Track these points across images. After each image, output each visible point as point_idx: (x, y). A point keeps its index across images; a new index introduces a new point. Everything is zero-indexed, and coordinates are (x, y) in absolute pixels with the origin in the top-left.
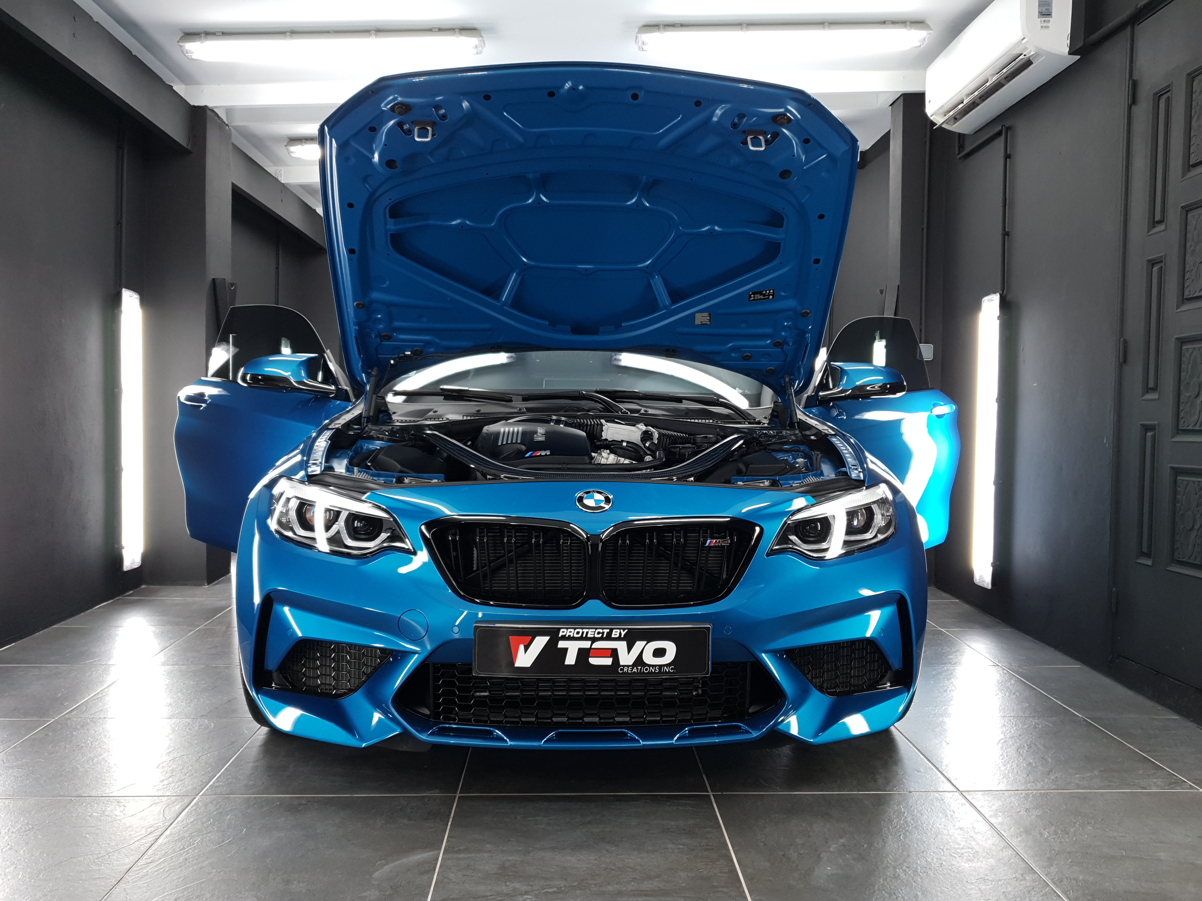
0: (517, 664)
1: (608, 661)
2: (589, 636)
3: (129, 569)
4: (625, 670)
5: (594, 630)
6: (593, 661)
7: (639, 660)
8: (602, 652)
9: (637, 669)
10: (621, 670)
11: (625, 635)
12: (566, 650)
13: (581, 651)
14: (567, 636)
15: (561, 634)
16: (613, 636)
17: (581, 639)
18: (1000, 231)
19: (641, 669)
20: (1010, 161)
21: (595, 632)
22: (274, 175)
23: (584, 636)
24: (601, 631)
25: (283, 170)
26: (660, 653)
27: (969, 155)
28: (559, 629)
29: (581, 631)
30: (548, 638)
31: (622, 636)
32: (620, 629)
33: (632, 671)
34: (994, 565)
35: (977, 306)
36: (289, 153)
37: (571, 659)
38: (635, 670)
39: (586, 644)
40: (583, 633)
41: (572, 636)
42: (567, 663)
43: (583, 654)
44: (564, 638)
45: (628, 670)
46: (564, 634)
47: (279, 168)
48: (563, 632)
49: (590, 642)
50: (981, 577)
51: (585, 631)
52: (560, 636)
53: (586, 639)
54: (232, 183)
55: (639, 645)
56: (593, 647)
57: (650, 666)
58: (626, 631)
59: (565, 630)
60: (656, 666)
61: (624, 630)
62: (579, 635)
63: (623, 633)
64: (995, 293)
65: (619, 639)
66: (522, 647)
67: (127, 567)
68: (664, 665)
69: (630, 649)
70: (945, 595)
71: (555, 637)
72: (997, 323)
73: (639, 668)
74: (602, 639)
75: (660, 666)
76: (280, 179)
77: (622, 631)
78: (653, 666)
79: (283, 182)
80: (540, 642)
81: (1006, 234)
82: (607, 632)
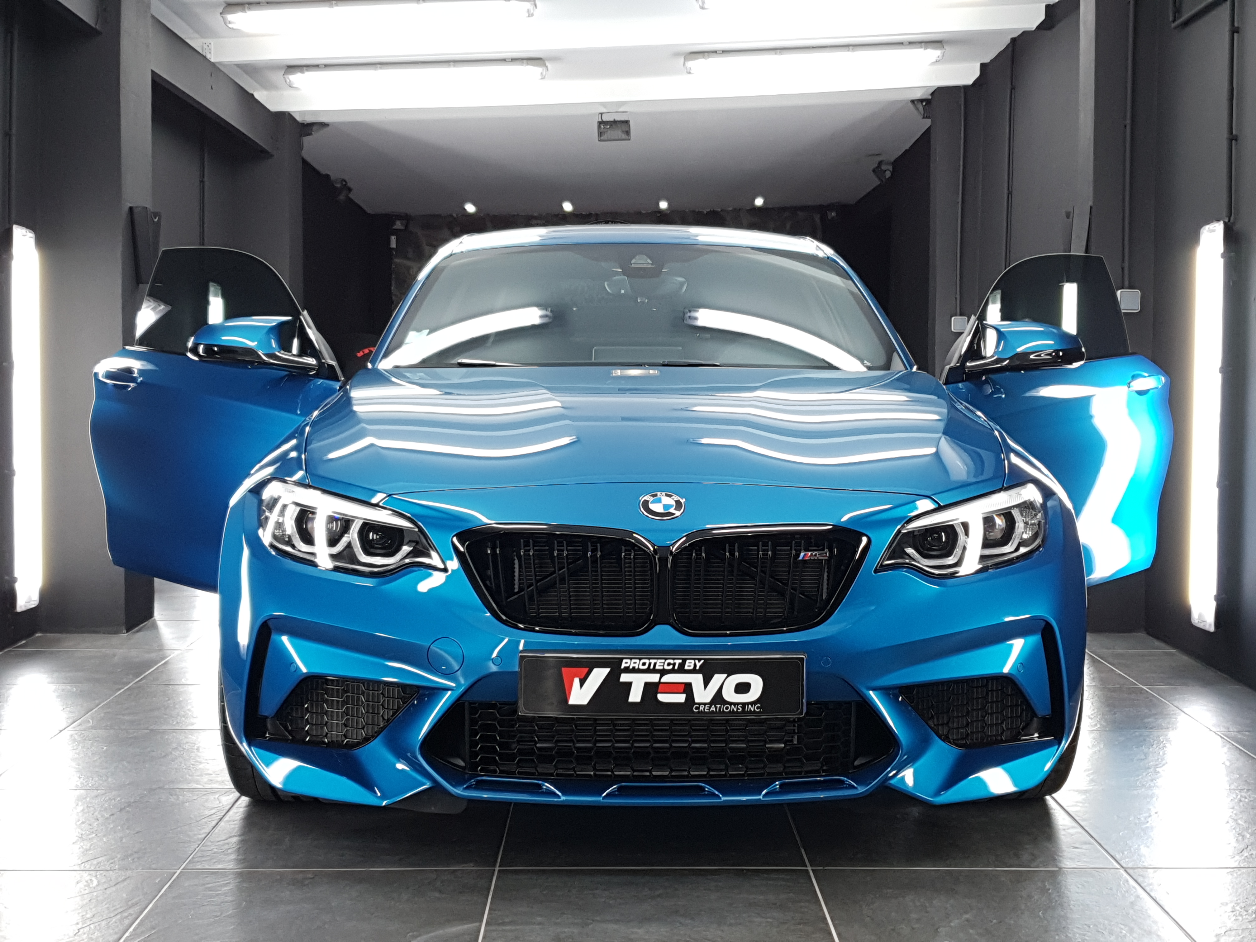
0: (572, 701)
1: (680, 698)
2: (657, 667)
3: (24, 609)
4: (702, 708)
5: (663, 661)
6: (662, 698)
7: (718, 697)
8: (672, 688)
9: (716, 708)
10: (697, 708)
11: (701, 666)
12: (629, 685)
13: (647, 684)
14: (631, 667)
15: (623, 665)
16: (686, 668)
17: (648, 671)
18: (1225, 134)
19: (720, 708)
20: (1238, 39)
21: (664, 663)
22: (201, 51)
23: (652, 667)
24: (672, 661)
25: (212, 43)
26: (742, 688)
27: (1186, 23)
28: (622, 659)
29: (647, 661)
30: (608, 670)
31: (698, 668)
32: (694, 659)
33: (709, 709)
34: (1218, 598)
35: (1195, 238)
36: (225, 23)
37: (635, 696)
38: (713, 708)
39: (654, 678)
40: (650, 664)
41: (637, 667)
42: (631, 699)
43: (650, 689)
44: (627, 670)
45: (704, 709)
46: (627, 665)
47: (207, 41)
48: (626, 663)
49: (658, 675)
50: (1200, 615)
51: (653, 661)
52: (622, 667)
53: (654, 671)
54: (153, 72)
55: (718, 679)
56: (663, 680)
57: (731, 704)
58: (702, 661)
59: (629, 661)
60: (738, 704)
61: (699, 660)
62: (646, 667)
63: (698, 665)
64: (1218, 220)
65: (694, 671)
66: (577, 681)
67: (21, 607)
68: (748, 704)
69: (706, 684)
70: (1157, 643)
71: (616, 670)
72: (1221, 262)
73: (718, 706)
74: (673, 671)
75: (744, 705)
76: (208, 56)
77: (697, 661)
78: (735, 704)
79: (212, 60)
80: (599, 675)
81: (1233, 139)
82: (680, 664)
